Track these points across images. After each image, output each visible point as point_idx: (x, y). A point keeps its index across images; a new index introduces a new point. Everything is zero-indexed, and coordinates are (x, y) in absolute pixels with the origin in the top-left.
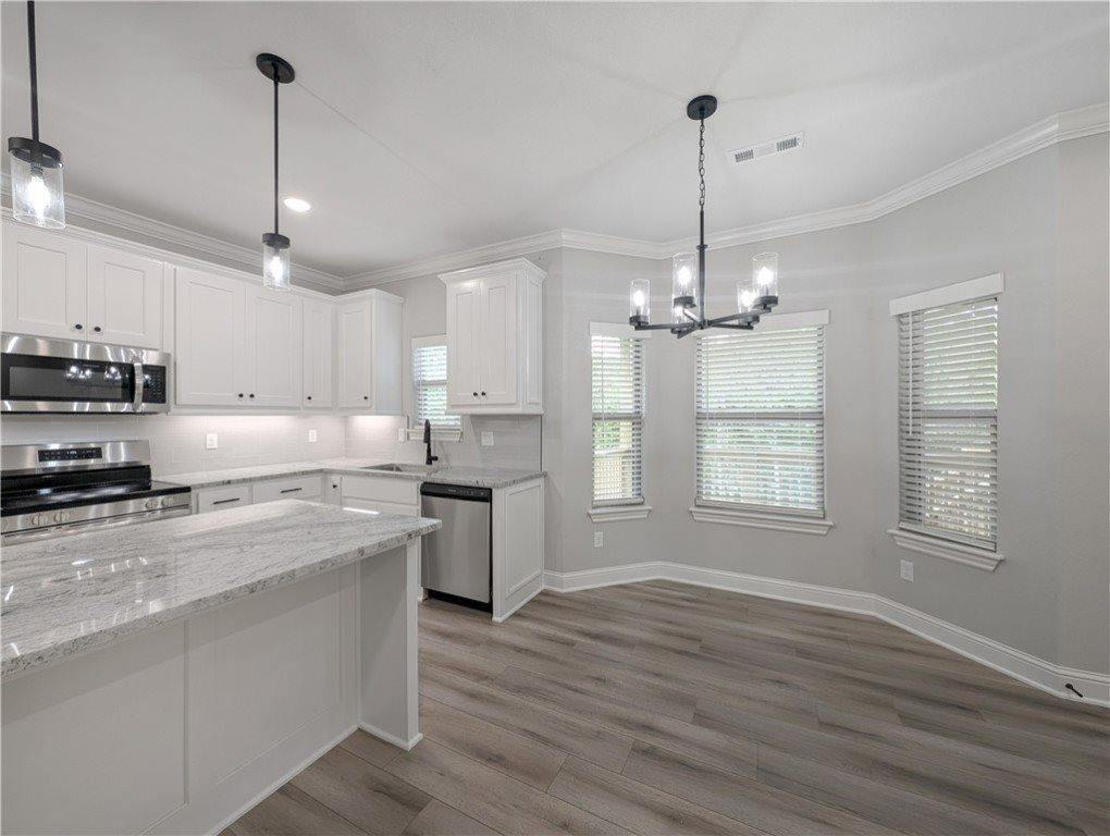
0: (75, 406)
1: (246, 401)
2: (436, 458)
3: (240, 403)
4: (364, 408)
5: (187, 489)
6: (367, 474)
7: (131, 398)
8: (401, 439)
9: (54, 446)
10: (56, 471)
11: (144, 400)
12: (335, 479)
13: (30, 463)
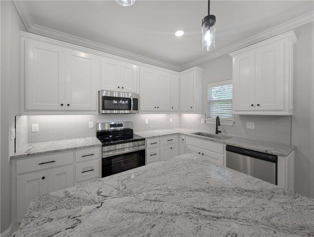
0: (114, 112)
1: (157, 109)
2: (220, 132)
3: (155, 110)
4: (191, 111)
5: (144, 139)
6: (194, 137)
7: (130, 109)
8: (202, 122)
9: (113, 123)
10: (113, 130)
11: (133, 110)
12: (183, 137)
13: (107, 128)
